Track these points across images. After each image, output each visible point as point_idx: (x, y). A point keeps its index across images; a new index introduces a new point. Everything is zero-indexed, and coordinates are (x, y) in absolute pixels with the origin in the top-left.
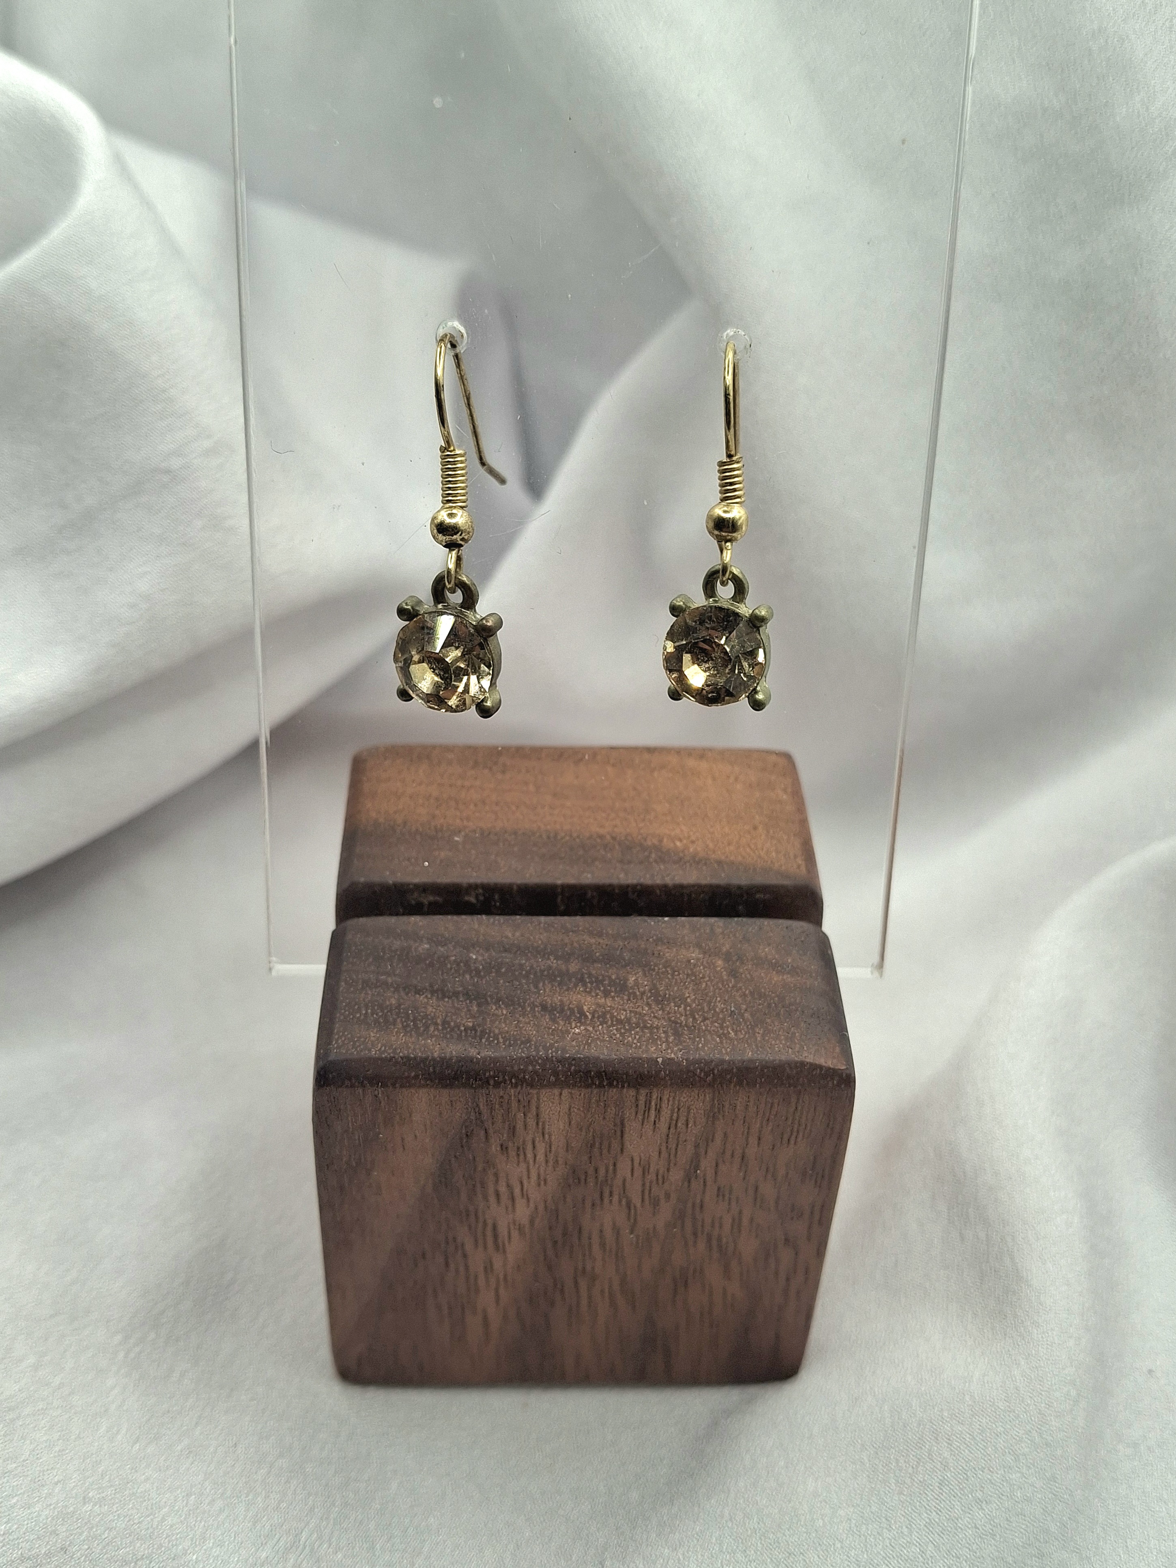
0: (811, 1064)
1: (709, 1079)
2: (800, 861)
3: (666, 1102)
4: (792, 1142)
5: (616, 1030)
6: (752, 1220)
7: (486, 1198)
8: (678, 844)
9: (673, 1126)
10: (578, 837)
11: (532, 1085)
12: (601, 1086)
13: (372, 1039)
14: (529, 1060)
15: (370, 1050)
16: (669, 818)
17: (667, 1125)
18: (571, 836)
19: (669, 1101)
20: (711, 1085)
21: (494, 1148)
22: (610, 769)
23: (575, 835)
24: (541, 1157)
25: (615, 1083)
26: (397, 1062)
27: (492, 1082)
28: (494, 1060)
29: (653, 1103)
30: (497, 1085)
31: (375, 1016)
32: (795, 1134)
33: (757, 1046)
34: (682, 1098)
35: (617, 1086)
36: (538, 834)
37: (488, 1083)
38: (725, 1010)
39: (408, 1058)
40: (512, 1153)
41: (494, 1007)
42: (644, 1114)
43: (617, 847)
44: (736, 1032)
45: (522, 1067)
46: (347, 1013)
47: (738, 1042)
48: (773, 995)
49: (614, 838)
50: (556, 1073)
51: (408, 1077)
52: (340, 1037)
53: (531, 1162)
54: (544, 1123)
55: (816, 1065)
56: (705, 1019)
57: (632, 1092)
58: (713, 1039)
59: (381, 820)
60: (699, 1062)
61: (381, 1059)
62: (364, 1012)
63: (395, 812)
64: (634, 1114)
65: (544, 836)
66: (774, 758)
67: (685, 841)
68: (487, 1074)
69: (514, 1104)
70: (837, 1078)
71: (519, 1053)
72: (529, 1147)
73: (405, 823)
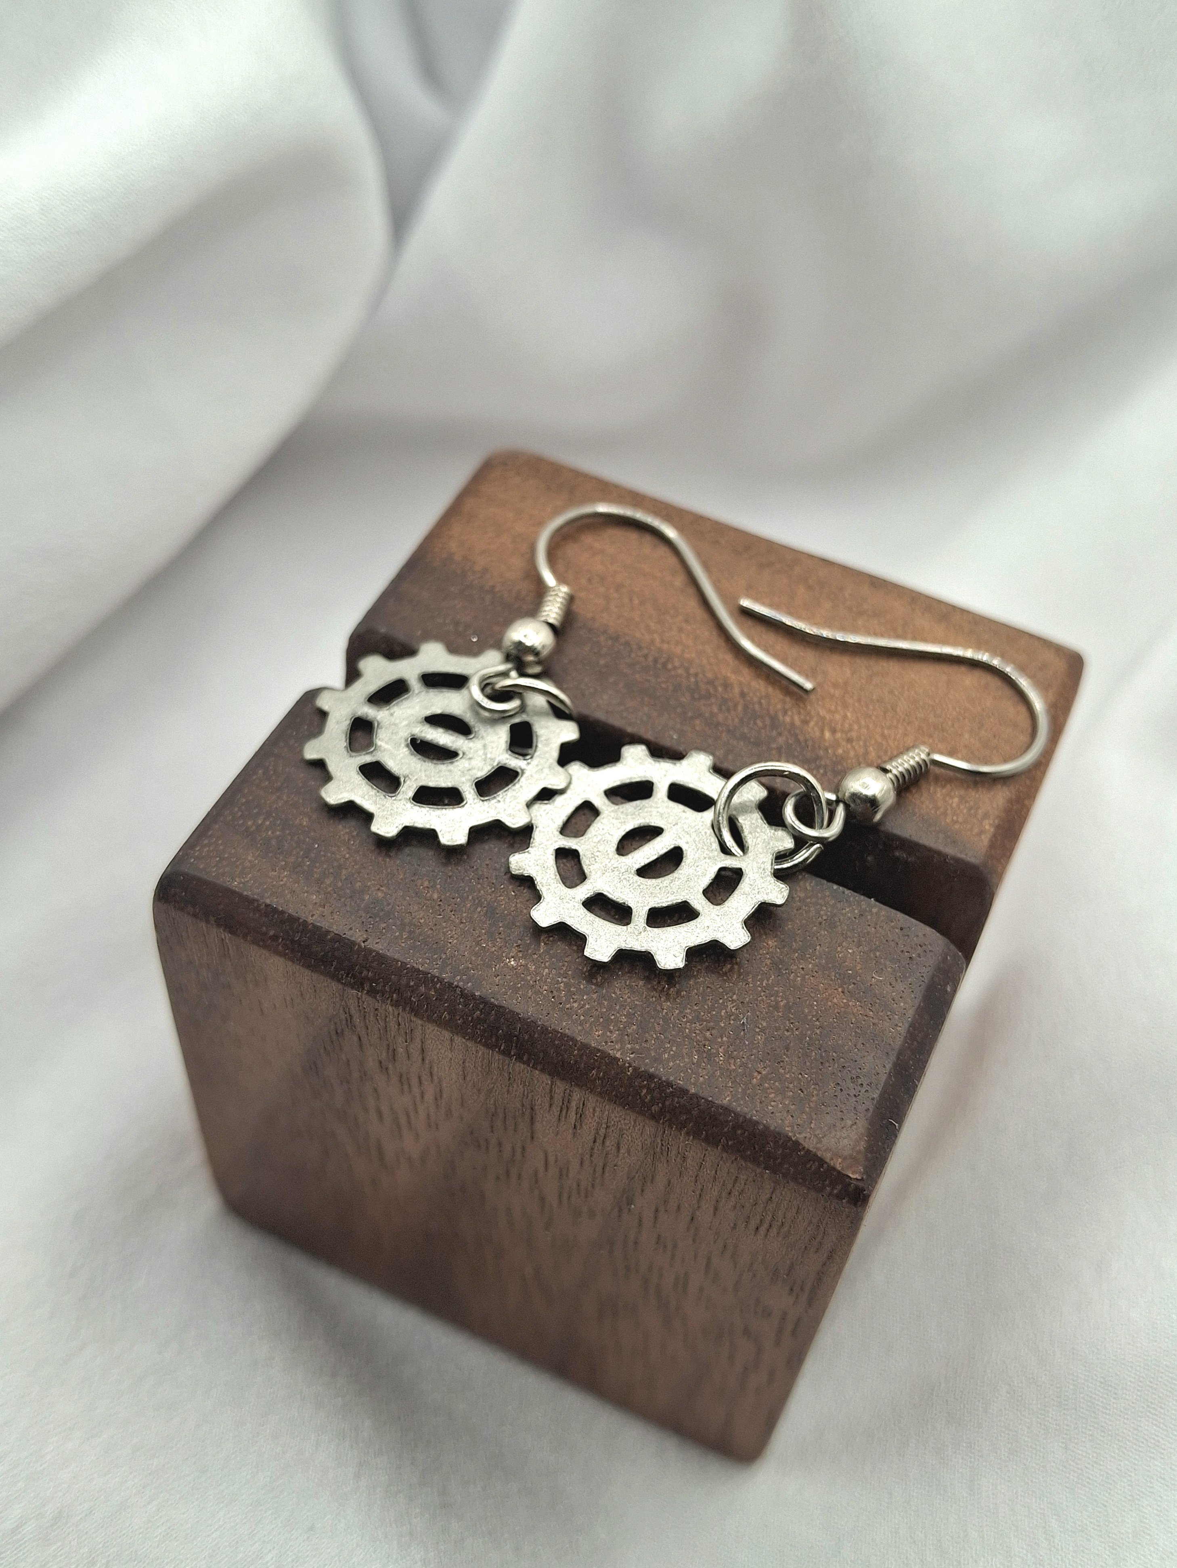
0: (808, 1151)
1: (655, 1109)
2: (988, 826)
3: (591, 1110)
4: (762, 1230)
5: (566, 984)
6: (701, 1289)
7: (366, 1109)
8: (827, 735)
9: (599, 1140)
10: (696, 675)
11: (415, 1011)
12: (506, 1053)
13: (247, 864)
14: (426, 979)
15: (233, 879)
16: (838, 693)
17: (592, 1137)
18: (687, 670)
19: (594, 1110)
20: (654, 1117)
21: (371, 1063)
22: (801, 591)
23: (692, 671)
24: (429, 1097)
25: (525, 1058)
26: (257, 909)
27: (367, 987)
28: (381, 958)
29: (573, 1104)
30: (372, 992)
31: (270, 833)
32: (765, 1226)
33: (744, 1091)
34: (613, 1116)
35: (527, 1063)
36: (645, 651)
37: (362, 984)
38: (732, 1017)
39: (275, 911)
40: (395, 1079)
41: (426, 884)
42: (561, 1111)
43: (740, 708)
44: (729, 1056)
45: (412, 984)
46: (240, 814)
47: (722, 1074)
48: (817, 1023)
49: (743, 695)
50: (452, 1012)
51: (265, 934)
52: (209, 845)
53: (418, 1099)
54: (431, 1063)
55: (815, 1155)
56: (698, 1019)
57: (546, 1079)
58: (690, 1056)
59: (458, 558)
60: (651, 1077)
61: (240, 895)
62: (260, 822)
63: (483, 552)
64: (547, 1105)
65: (651, 658)
66: (1049, 656)
67: (839, 735)
68: (365, 973)
69: (393, 1025)
70: (839, 1187)
71: (419, 961)
72: (414, 1082)
73: (485, 570)
